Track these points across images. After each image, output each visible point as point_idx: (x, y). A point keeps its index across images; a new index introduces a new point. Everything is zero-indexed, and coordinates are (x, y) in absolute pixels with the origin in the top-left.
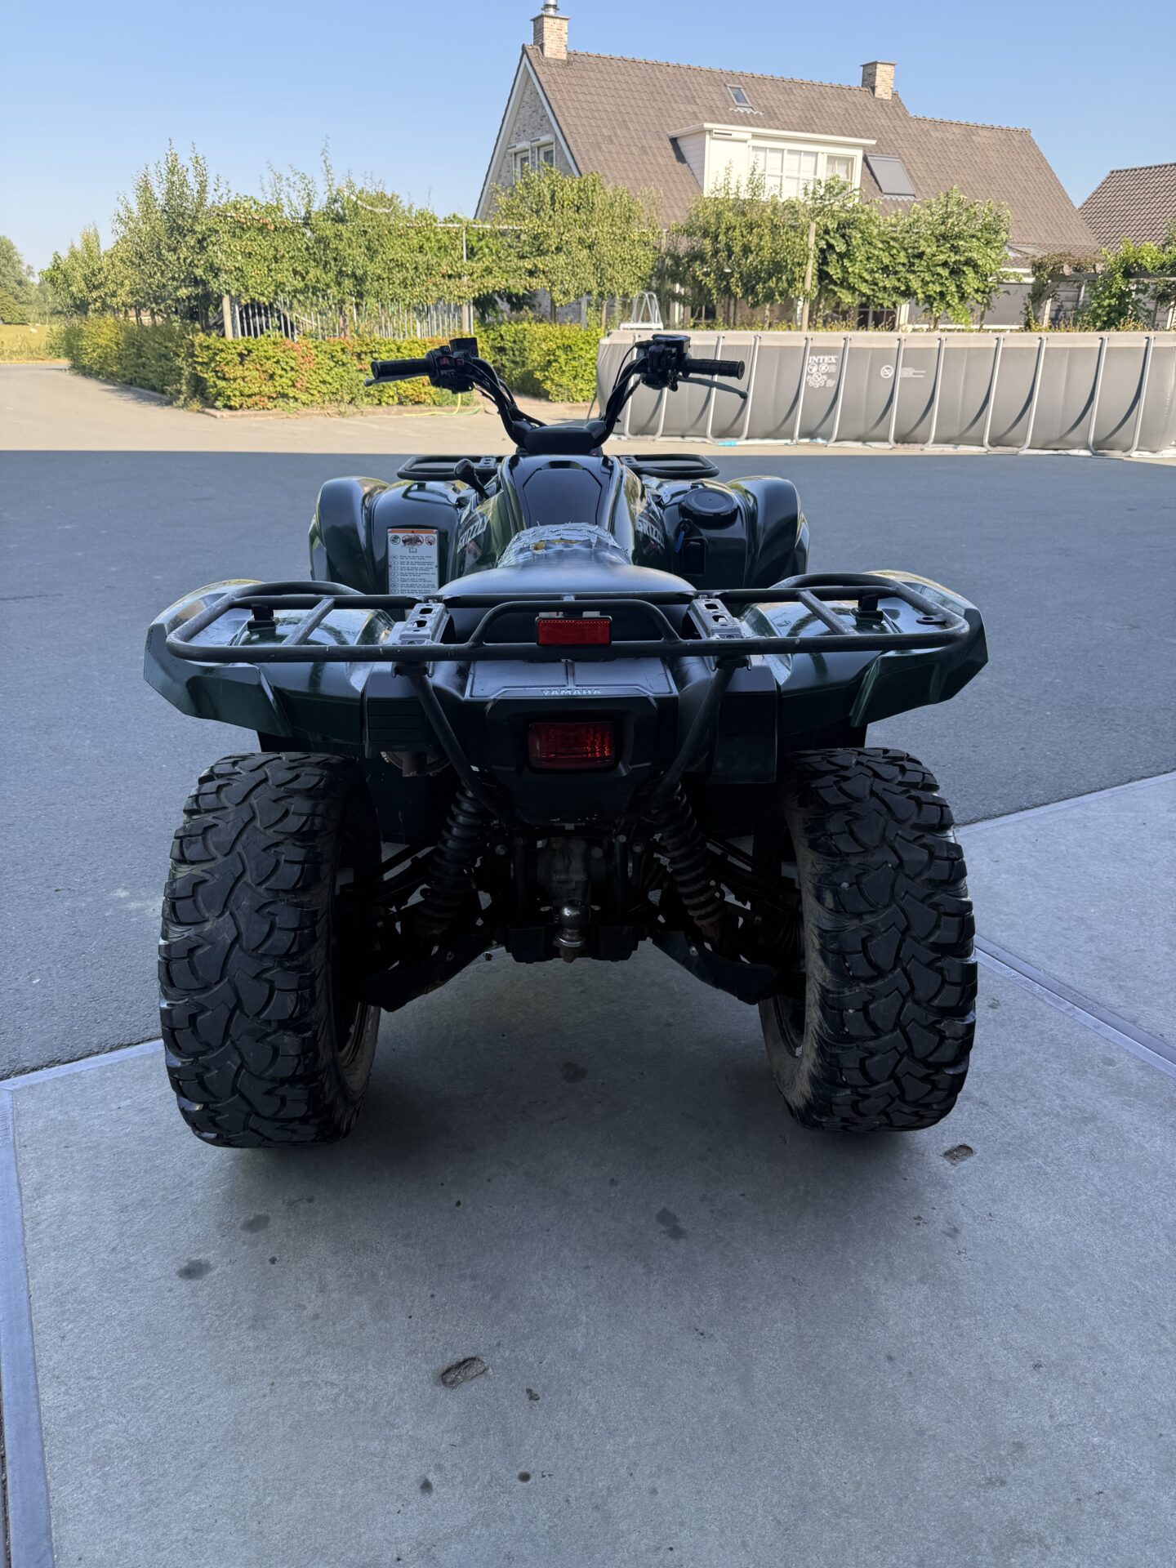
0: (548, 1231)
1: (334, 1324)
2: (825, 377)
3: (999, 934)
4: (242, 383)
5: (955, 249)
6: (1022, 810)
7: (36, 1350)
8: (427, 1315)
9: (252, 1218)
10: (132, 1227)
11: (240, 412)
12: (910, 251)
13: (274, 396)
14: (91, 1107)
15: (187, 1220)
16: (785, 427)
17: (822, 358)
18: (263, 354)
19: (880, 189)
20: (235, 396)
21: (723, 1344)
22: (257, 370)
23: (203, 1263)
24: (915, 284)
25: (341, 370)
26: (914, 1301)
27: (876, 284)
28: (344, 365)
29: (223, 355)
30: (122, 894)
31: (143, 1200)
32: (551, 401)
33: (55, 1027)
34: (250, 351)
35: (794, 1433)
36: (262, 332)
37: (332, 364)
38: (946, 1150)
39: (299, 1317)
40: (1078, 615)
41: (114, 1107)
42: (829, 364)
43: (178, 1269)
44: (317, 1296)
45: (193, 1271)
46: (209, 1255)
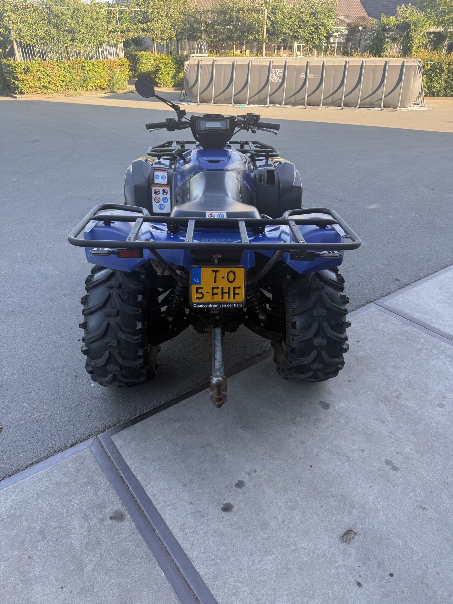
0: (349, 473)
1: (292, 523)
2: (278, 78)
4: (26, 82)
7: (185, 551)
9: (237, 482)
12: (299, 19)
13: (41, 87)
17: (277, 70)
18: (34, 68)
20: (24, 88)
21: (433, 511)
22: (32, 76)
23: (229, 504)
29: (17, 69)
34: (28, 68)
36: (33, 58)
39: (277, 522)
42: (280, 72)
43: (220, 508)
44: (279, 512)
45: (227, 508)
46: (229, 500)
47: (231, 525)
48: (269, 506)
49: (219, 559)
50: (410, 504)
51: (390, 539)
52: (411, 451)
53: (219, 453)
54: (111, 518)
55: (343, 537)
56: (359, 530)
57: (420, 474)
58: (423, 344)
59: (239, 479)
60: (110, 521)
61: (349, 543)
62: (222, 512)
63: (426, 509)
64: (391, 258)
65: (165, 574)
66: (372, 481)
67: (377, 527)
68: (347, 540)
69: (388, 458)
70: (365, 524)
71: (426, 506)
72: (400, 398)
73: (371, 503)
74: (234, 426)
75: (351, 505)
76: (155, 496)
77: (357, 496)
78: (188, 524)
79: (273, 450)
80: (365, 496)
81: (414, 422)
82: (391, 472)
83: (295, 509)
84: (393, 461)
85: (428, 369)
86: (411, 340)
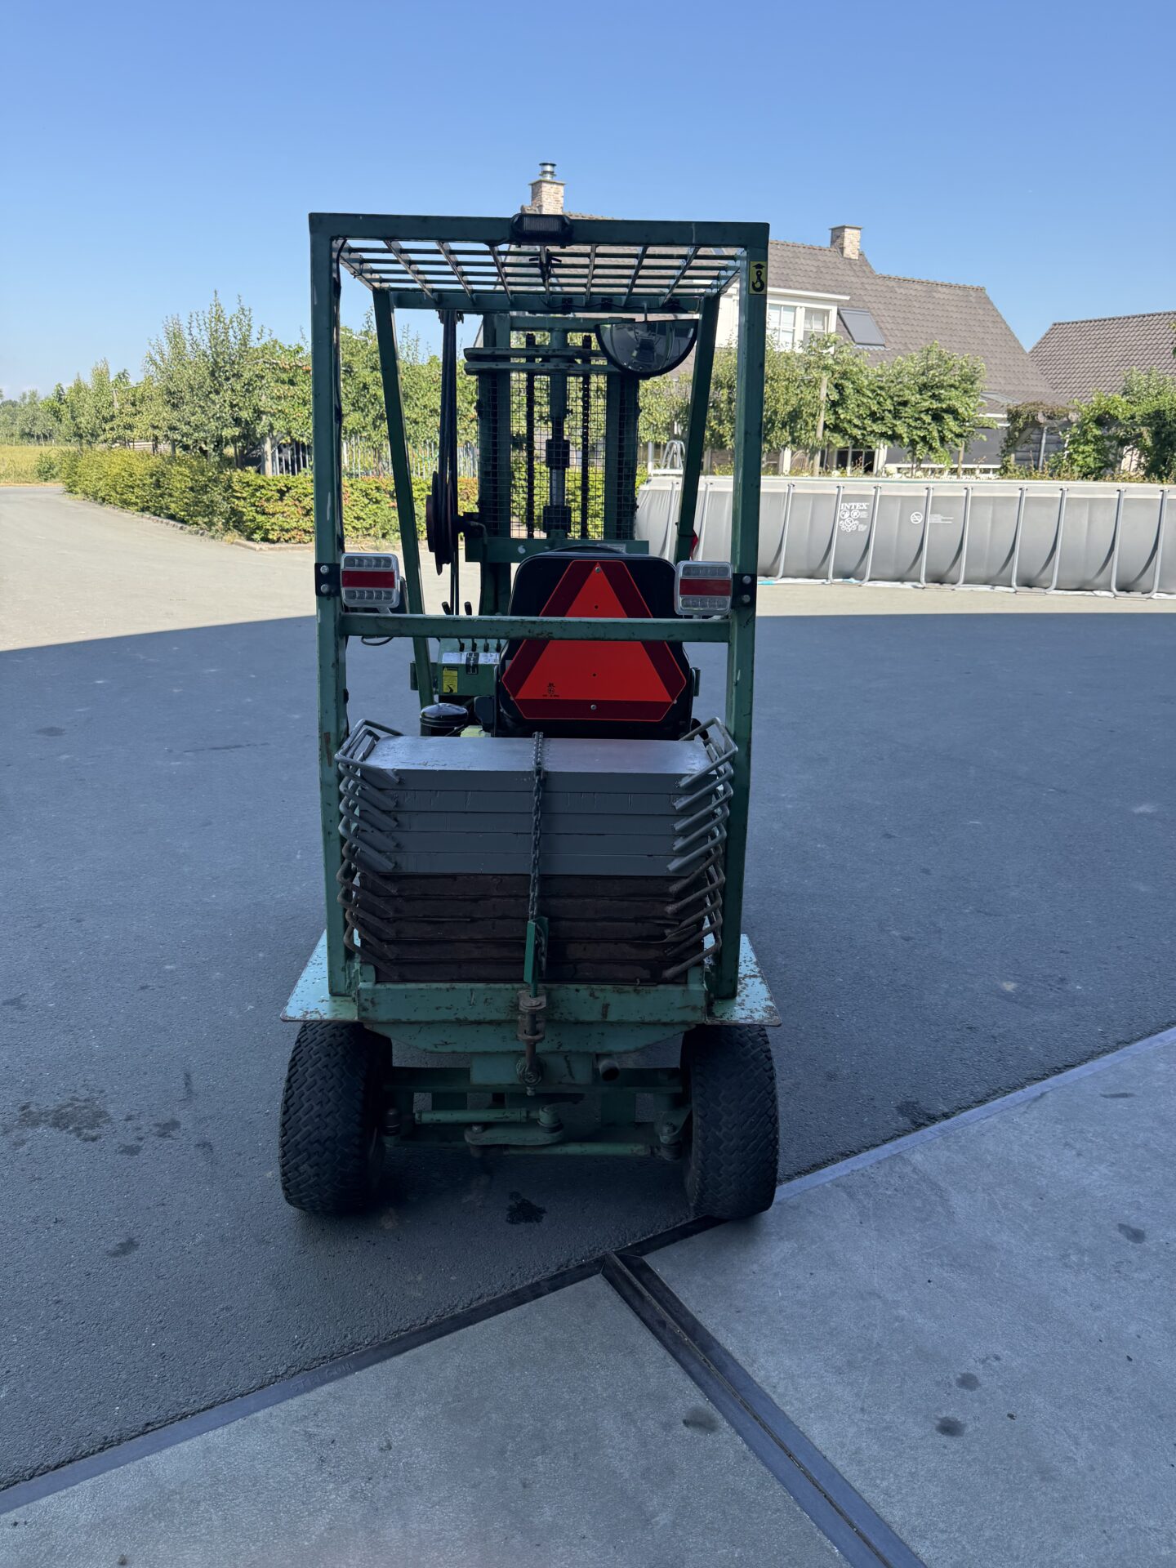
1: (1112, 1474)
2: (856, 522)
5: (936, 397)
7: (873, 1507)
9: (959, 1376)
10: (861, 1388)
11: (277, 545)
13: (311, 530)
15: (904, 1379)
16: (820, 568)
17: (853, 504)
18: (302, 491)
19: (853, 340)
20: (273, 529)
22: (296, 506)
23: (952, 1420)
24: (901, 429)
25: (375, 506)
27: (865, 429)
28: (377, 502)
29: (263, 491)
31: (849, 1361)
34: (289, 489)
36: (299, 470)
37: (367, 501)
39: (1077, 1469)
42: (860, 510)
43: (934, 1426)
44: (1076, 1448)
45: (949, 1428)
46: (951, 1413)
47: (970, 1464)
48: (1048, 1433)
49: (957, 1531)
54: (686, 1423)
59: (965, 1371)
60: (685, 1428)
62: (940, 1434)
65: (839, 1550)
76: (775, 1387)
78: (866, 1451)
83: (1112, 1445)
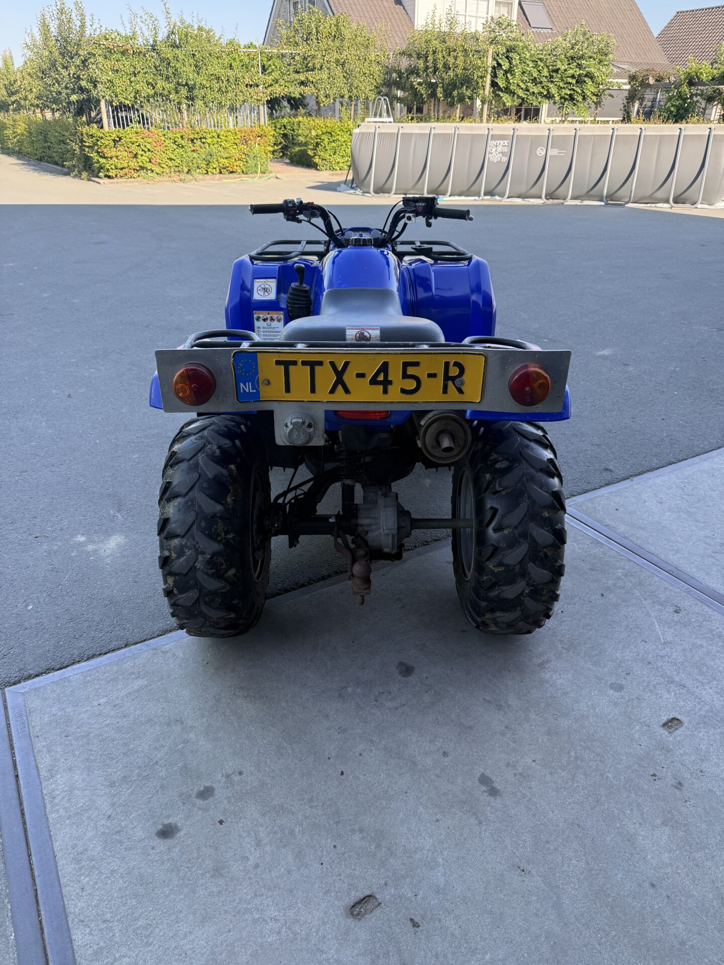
0: (406, 793)
1: (270, 871)
2: (501, 155)
3: (671, 557)
4: (116, 160)
5: (579, 66)
6: (671, 464)
7: (65, 899)
8: (333, 861)
9: (202, 789)
10: (120, 799)
11: (115, 180)
12: (550, 68)
13: (138, 168)
14: (80, 704)
15: (158, 791)
16: (474, 188)
17: (498, 142)
18: (129, 140)
19: (530, 25)
20: (112, 169)
21: (538, 878)
22: (125, 151)
23: (173, 826)
24: (554, 90)
25: (181, 151)
26: (661, 840)
27: (528, 90)
28: (183, 147)
29: (103, 141)
30: (82, 539)
31: (124, 777)
32: (319, 170)
33: (48, 643)
34: (120, 139)
35: (597, 946)
36: (128, 125)
37: (175, 147)
38: (664, 722)
39: (245, 867)
40: (683, 322)
41: (96, 703)
42: (503, 146)
43: (156, 831)
44: (255, 849)
45: (167, 832)
46: (176, 819)
47: (163, 863)
48: (240, 836)
49: (118, 920)
50: (498, 860)
51: (440, 920)
52: (534, 764)
53: (192, 736)
55: (353, 906)
56: (387, 897)
57: (537, 807)
58: (619, 578)
61: (360, 919)
62: (156, 838)
63: (527, 872)
64: (609, 433)
65: (15, 936)
66: (444, 811)
67: (423, 896)
68: (358, 914)
69: (488, 773)
70: (403, 887)
71: (529, 868)
72: (545, 668)
73: (428, 850)
74: (234, 693)
75: (389, 849)
76: (54, 798)
77: (406, 834)
78: (89, 852)
79: (287, 740)
80: (420, 835)
81: (556, 713)
82: (485, 797)
83: (285, 846)
84: (494, 779)
85: (613, 621)
86: (598, 570)
